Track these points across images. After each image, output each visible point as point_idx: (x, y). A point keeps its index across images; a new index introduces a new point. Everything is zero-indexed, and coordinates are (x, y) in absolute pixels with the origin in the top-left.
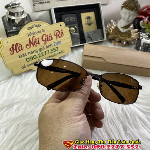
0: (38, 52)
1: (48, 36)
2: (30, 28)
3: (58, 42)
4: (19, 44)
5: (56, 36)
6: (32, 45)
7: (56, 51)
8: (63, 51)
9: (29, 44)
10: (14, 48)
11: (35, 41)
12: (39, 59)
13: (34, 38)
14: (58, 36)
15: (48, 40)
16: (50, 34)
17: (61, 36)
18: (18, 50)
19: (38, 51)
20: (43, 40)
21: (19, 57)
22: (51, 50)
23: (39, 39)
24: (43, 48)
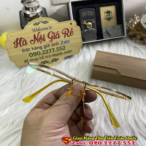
0: (42, 49)
1: (55, 34)
2: (36, 24)
3: (66, 40)
5: (64, 35)
7: (63, 50)
8: (70, 51)
10: (18, 42)
12: (43, 56)
14: (66, 35)
15: (55, 37)
16: (58, 32)
17: (70, 35)
18: (22, 44)
19: (43, 47)
20: (49, 38)
22: (57, 48)
23: (45, 36)
24: (48, 45)
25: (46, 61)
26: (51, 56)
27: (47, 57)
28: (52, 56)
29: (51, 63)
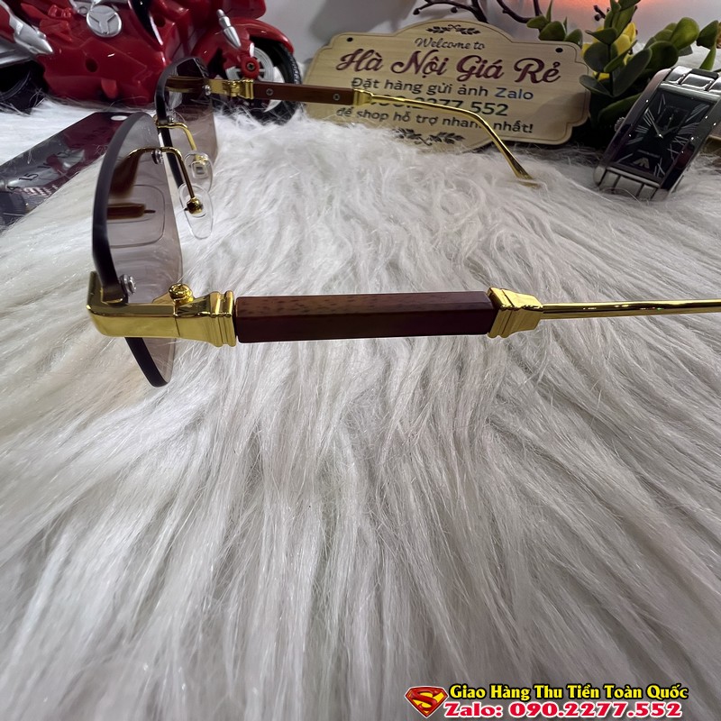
0: (420, 91)
1: (487, 66)
2: (436, 30)
3: (521, 90)
4: (377, 54)
5: (520, 73)
6: (413, 66)
7: (494, 114)
8: (525, 126)
9: (406, 63)
10: (357, 58)
11: (431, 63)
12: (407, 113)
13: (434, 54)
14: (528, 76)
15: (482, 73)
16: (500, 61)
17: (545, 79)
18: (363, 65)
19: (424, 90)
20: (460, 69)
21: (354, 82)
22: (474, 103)
23: (447, 63)
24: (446, 88)
25: (412, 131)
26: (440, 121)
27: (421, 120)
28: (444, 123)
29: (429, 142)
